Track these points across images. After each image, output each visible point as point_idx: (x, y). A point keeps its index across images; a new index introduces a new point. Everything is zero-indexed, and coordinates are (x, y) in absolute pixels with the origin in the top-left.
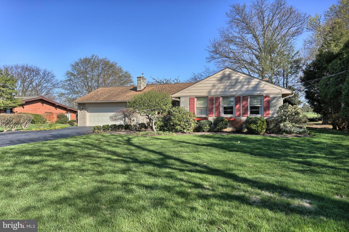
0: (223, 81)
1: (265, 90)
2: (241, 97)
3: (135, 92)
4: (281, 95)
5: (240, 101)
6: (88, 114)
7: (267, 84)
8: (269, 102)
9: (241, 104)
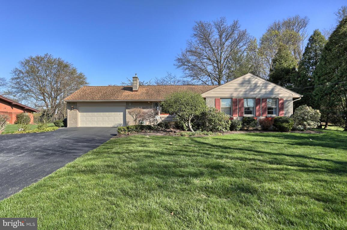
0: (244, 85)
1: (280, 94)
2: (261, 99)
3: (131, 92)
4: (292, 99)
5: (260, 103)
6: (79, 114)
7: (282, 89)
8: (283, 104)
9: (261, 105)
